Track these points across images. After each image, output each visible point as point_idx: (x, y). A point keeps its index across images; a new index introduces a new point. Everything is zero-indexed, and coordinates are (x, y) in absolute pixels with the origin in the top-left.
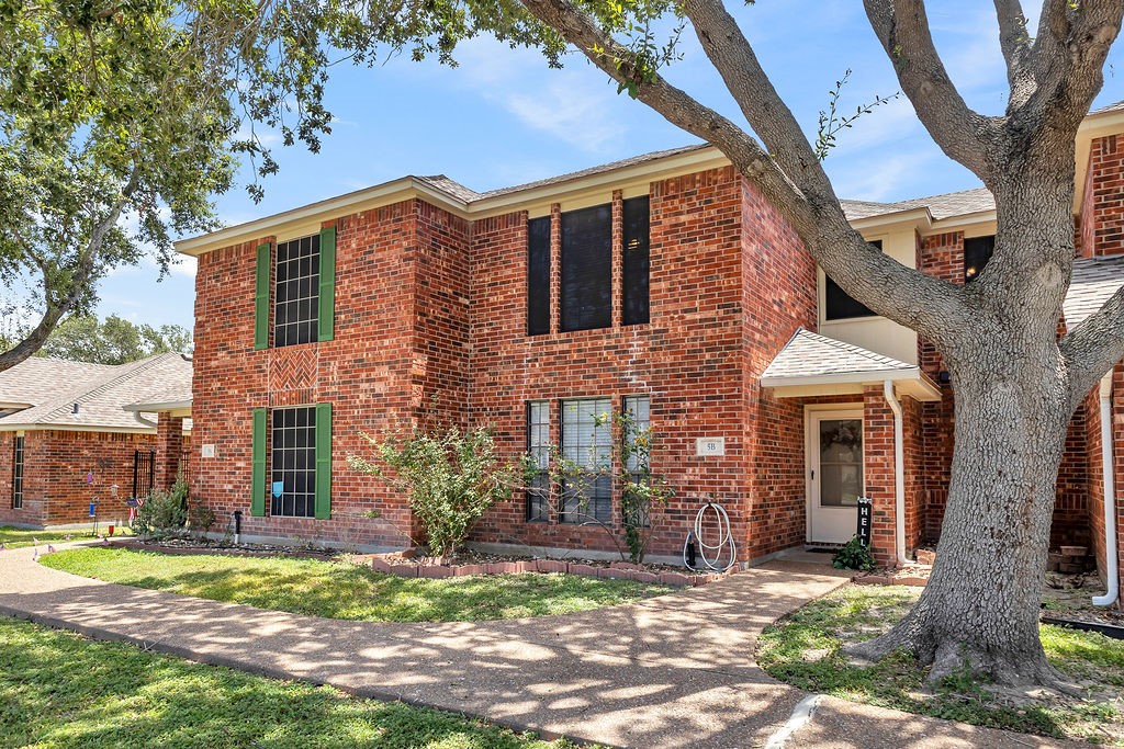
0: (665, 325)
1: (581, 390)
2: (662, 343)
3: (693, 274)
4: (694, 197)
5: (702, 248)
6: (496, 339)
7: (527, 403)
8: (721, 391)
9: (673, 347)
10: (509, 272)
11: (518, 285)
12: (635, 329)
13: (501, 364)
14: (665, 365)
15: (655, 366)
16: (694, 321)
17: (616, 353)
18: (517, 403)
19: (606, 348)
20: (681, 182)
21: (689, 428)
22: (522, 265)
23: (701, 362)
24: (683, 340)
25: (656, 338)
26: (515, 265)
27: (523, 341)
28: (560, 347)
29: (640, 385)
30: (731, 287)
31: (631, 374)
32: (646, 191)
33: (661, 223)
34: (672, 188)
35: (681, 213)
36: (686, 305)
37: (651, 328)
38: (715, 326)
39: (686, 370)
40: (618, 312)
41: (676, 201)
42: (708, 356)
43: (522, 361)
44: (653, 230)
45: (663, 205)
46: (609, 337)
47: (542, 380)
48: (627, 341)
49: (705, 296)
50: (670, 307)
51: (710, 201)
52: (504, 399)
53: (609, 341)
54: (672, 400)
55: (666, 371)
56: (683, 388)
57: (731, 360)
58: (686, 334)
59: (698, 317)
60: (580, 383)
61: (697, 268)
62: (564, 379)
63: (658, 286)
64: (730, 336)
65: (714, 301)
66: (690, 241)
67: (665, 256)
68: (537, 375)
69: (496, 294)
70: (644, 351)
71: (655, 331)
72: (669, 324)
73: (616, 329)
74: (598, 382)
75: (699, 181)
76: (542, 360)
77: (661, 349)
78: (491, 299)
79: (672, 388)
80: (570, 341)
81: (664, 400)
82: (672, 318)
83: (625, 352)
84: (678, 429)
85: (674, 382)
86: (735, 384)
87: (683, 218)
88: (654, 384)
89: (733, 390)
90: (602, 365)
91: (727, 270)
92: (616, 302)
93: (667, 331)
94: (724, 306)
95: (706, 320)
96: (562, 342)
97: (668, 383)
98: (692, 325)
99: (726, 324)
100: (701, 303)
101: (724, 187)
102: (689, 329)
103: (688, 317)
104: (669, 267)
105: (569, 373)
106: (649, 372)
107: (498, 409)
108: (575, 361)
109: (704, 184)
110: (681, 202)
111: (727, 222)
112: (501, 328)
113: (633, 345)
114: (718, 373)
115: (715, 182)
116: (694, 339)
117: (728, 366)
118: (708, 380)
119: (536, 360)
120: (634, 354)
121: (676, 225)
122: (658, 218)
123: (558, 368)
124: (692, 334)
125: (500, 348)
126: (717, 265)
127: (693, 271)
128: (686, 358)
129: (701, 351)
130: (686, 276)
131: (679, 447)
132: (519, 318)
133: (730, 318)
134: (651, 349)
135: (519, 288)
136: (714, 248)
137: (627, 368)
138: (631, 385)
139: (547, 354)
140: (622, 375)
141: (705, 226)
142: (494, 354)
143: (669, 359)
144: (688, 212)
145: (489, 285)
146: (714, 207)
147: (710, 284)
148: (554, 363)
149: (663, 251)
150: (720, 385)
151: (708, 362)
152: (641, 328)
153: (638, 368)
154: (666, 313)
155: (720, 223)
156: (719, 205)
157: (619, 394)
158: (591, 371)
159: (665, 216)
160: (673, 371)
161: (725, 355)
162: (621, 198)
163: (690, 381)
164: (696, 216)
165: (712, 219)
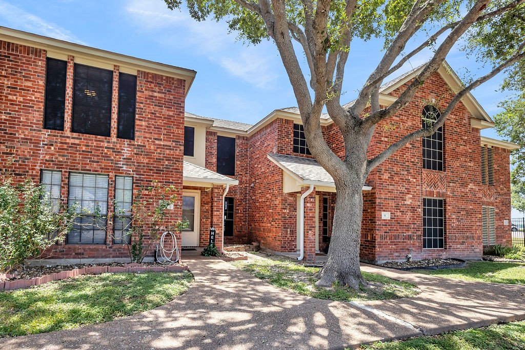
0: (144, 143)
1: (88, 168)
2: (142, 152)
3: (160, 122)
4: (162, 86)
5: (165, 111)
6: (14, 124)
7: (41, 170)
8: (173, 180)
9: (148, 155)
10: (29, 84)
11: (37, 95)
12: (126, 142)
13: (19, 142)
14: (144, 163)
15: (137, 163)
16: (160, 145)
17: (113, 152)
18: (33, 169)
19: (106, 148)
20: (155, 76)
21: (156, 195)
22: (42, 83)
23: (163, 165)
24: (154, 153)
25: (139, 149)
26: (35, 82)
27: (40, 131)
28: (72, 141)
29: (128, 171)
30: (179, 134)
31: (123, 164)
32: (135, 73)
33: (143, 92)
34: (150, 78)
35: (155, 92)
36: (156, 136)
37: (136, 143)
38: (170, 149)
39: (155, 167)
40: (116, 130)
41: (153, 85)
42: (167, 163)
43: (39, 144)
44: (138, 94)
45: (145, 84)
46: (109, 142)
47: (57, 158)
48: (120, 146)
49: (166, 135)
50: (147, 135)
51: (170, 91)
52: (20, 165)
53: (109, 144)
54: (146, 181)
55: (144, 166)
56: (153, 176)
57: (178, 166)
58: (156, 150)
59: (162, 143)
60: (88, 164)
61: (163, 120)
62: (76, 160)
63: (141, 124)
64: (178, 155)
65: (170, 138)
66: (159, 106)
67: (145, 109)
68: (52, 155)
69: (15, 95)
70: (131, 154)
71: (138, 145)
72: (147, 143)
73: (114, 138)
74: (100, 165)
75: (165, 80)
76: (57, 146)
77: (141, 155)
78: (10, 97)
79: (147, 175)
80: (81, 139)
81: (142, 180)
82: (148, 141)
83: (119, 152)
84: (150, 195)
85: (148, 172)
86: (179, 178)
87: (156, 94)
88: (137, 171)
89: (178, 180)
90: (103, 156)
91: (178, 125)
92: (114, 124)
93: (145, 146)
94: (175, 142)
95: (166, 146)
96: (73, 138)
97: (145, 172)
98: (159, 146)
99: (176, 150)
100: (164, 137)
101: (177, 87)
102: (157, 148)
103: (157, 142)
104: (147, 115)
105: (78, 157)
106: (134, 165)
107: (14, 171)
108: (83, 151)
109: (167, 82)
110: (155, 86)
111: (178, 104)
112: (20, 118)
113: (124, 150)
114: (171, 171)
115: (173, 84)
116: (159, 154)
117: (176, 169)
118: (167, 174)
119: (52, 145)
120: (125, 155)
121: (152, 96)
122: (142, 89)
123: (70, 153)
124: (159, 151)
125: (18, 131)
126: (172, 122)
127: (161, 121)
128: (155, 161)
129: (163, 160)
130: (156, 122)
131: (150, 204)
132: (37, 115)
133: (178, 147)
134: (135, 154)
135: (38, 96)
136: (171, 113)
137: (120, 161)
138: (122, 170)
139: (61, 143)
140: (117, 164)
141: (167, 102)
142: (11, 134)
143: (146, 161)
144: (159, 92)
145: (9, 87)
146: (172, 95)
147: (169, 130)
148: (67, 150)
149: (144, 106)
150: (172, 177)
151: (167, 165)
152: (130, 142)
153: (127, 162)
154: (145, 137)
155: (175, 103)
156: (174, 95)
157: (114, 174)
158: (96, 159)
159: (146, 90)
160: (148, 167)
161: (175, 164)
162: (118, 70)
163: (157, 173)
164: (163, 96)
165: (171, 100)
